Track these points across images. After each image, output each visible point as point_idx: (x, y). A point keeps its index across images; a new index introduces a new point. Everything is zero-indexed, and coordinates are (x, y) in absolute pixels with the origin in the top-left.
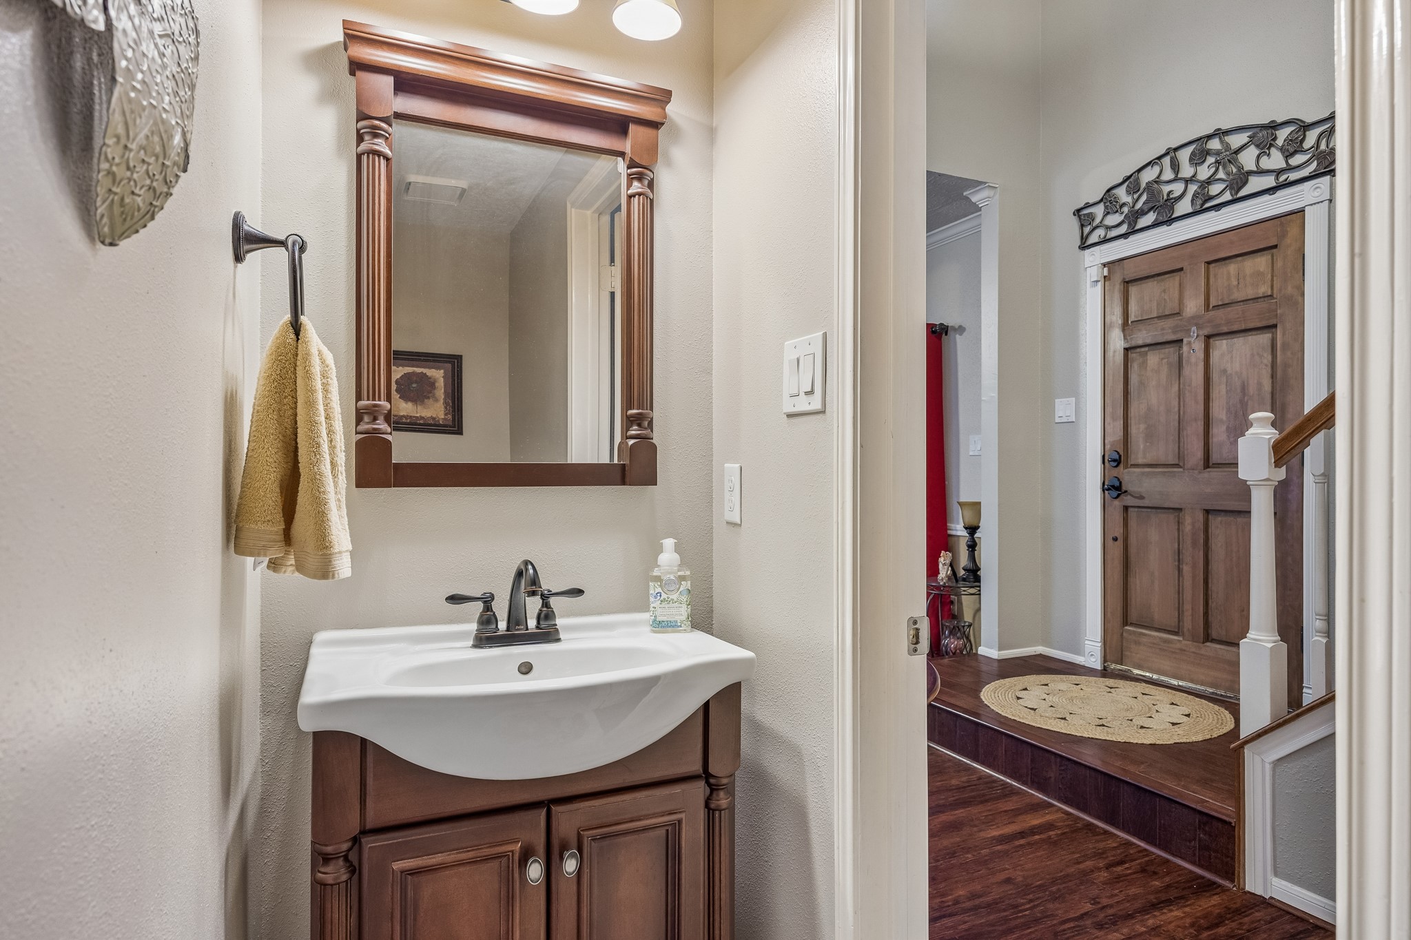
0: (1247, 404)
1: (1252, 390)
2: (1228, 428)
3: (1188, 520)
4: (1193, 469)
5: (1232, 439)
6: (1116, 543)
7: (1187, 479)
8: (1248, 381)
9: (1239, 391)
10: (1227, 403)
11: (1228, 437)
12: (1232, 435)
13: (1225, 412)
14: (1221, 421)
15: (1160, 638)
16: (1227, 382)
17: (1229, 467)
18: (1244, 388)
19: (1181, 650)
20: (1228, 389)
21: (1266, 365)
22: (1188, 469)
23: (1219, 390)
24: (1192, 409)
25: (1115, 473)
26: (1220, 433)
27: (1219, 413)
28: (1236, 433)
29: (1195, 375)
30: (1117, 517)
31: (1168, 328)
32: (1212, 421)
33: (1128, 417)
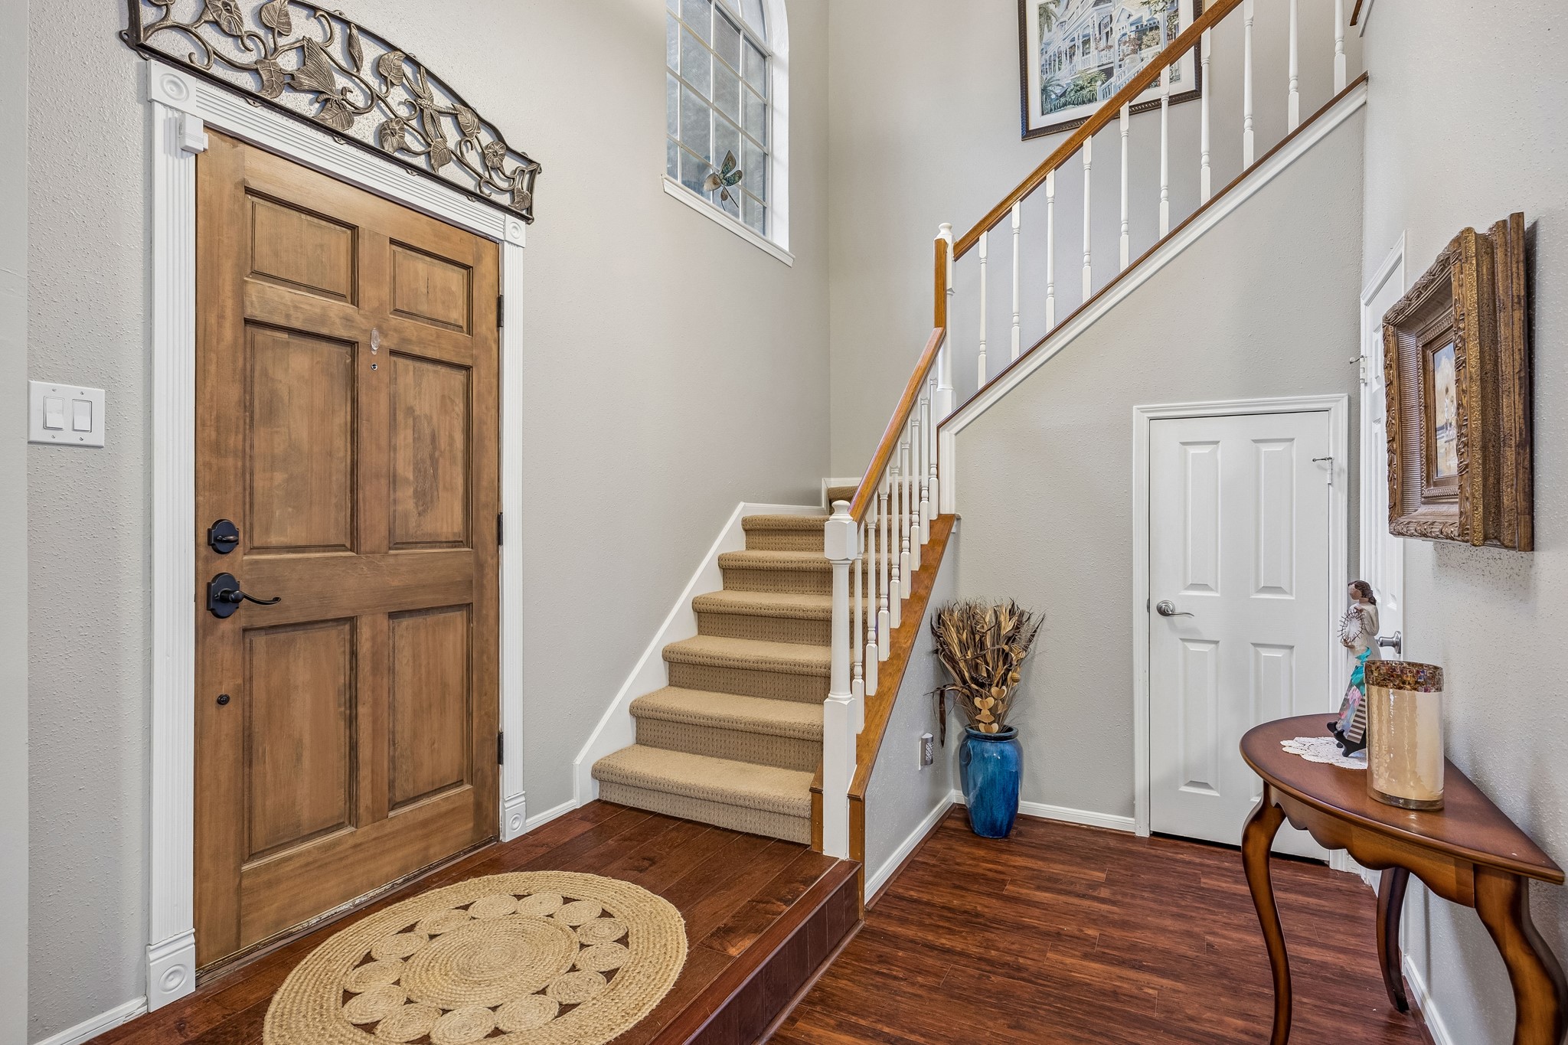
0: (437, 462)
1: (443, 443)
2: (415, 491)
3: (365, 632)
4: (374, 553)
5: (420, 508)
6: (225, 708)
7: (365, 569)
8: (439, 431)
9: (428, 441)
10: (415, 456)
11: (416, 504)
12: (421, 503)
13: (412, 467)
14: (406, 480)
15: (318, 848)
16: (414, 426)
17: (416, 548)
18: (434, 438)
19: (356, 846)
20: (416, 436)
21: (458, 415)
22: (367, 553)
23: (405, 437)
24: (372, 458)
25: (223, 565)
26: (406, 498)
27: (404, 469)
28: (425, 499)
29: (376, 406)
30: (227, 654)
31: (334, 315)
32: (393, 480)
33: (246, 455)
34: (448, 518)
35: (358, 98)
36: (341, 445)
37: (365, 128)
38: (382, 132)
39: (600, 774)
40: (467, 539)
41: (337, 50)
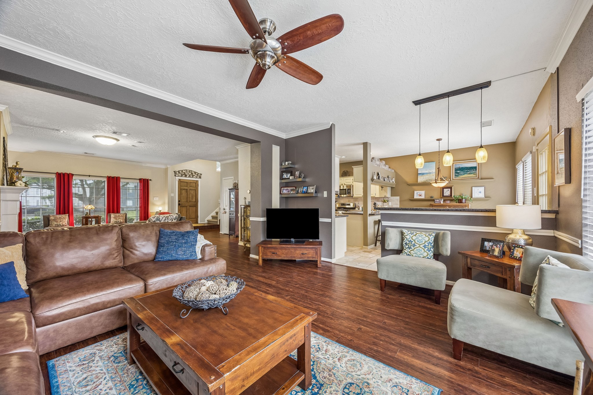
3: (188, 207)
8: (193, 194)
17: (192, 202)
21: (195, 193)
22: (188, 202)
23: (191, 195)
24: (188, 196)
25: (179, 203)
26: (191, 199)
27: (191, 197)
28: (192, 199)
29: (189, 193)
30: (180, 208)
31: (186, 188)
32: (190, 198)
33: (181, 196)
34: (194, 200)
35: (187, 174)
36: (186, 196)
37: (188, 176)
38: (189, 176)
39: (208, 221)
40: (195, 202)
41: (186, 172)
